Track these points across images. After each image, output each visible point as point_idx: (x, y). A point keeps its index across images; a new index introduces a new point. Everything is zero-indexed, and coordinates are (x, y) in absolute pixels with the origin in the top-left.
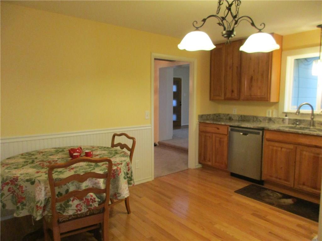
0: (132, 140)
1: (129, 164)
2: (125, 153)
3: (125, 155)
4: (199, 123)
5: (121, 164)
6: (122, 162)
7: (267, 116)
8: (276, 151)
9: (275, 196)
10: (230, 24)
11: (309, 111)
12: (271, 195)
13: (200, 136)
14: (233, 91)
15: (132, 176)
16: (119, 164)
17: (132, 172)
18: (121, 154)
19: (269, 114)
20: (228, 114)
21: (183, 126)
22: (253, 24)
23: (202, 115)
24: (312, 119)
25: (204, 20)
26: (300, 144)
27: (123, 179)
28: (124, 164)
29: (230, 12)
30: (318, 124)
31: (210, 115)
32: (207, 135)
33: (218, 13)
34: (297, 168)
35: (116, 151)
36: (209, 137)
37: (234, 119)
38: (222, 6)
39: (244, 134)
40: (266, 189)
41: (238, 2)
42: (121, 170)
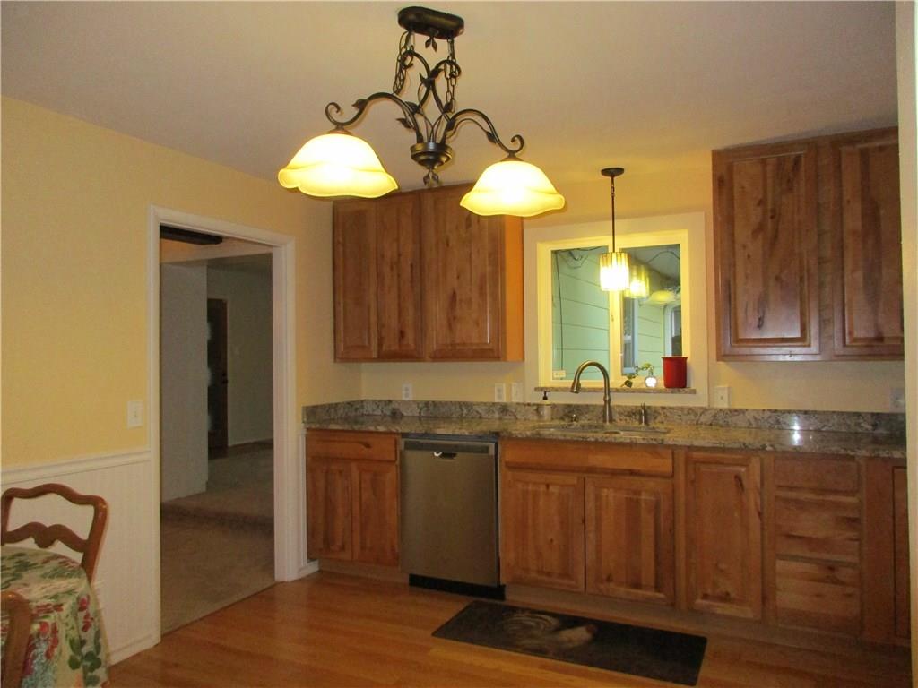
0: (90, 510)
1: (88, 603)
2: (65, 561)
3: (63, 569)
4: (305, 432)
5: (58, 607)
6: (62, 601)
7: (496, 400)
8: (536, 495)
9: (542, 627)
10: (433, 127)
11: (599, 382)
12: (531, 627)
13: (310, 470)
14: (402, 334)
15: (98, 647)
16: (47, 610)
17: (98, 634)
18: (46, 566)
19: (500, 397)
20: (390, 401)
21: (235, 447)
22: (492, 137)
23: (315, 407)
24: (608, 402)
25: (361, 105)
26: (591, 470)
27: (68, 666)
28: (68, 604)
29: (431, 94)
30: (620, 414)
31: (337, 404)
32: (334, 467)
33: (398, 92)
34: (591, 536)
35: (22, 558)
36: (340, 472)
37: (405, 414)
38: (410, 71)
39: (444, 455)
40: (514, 609)
41: (451, 68)
42: (59, 635)
